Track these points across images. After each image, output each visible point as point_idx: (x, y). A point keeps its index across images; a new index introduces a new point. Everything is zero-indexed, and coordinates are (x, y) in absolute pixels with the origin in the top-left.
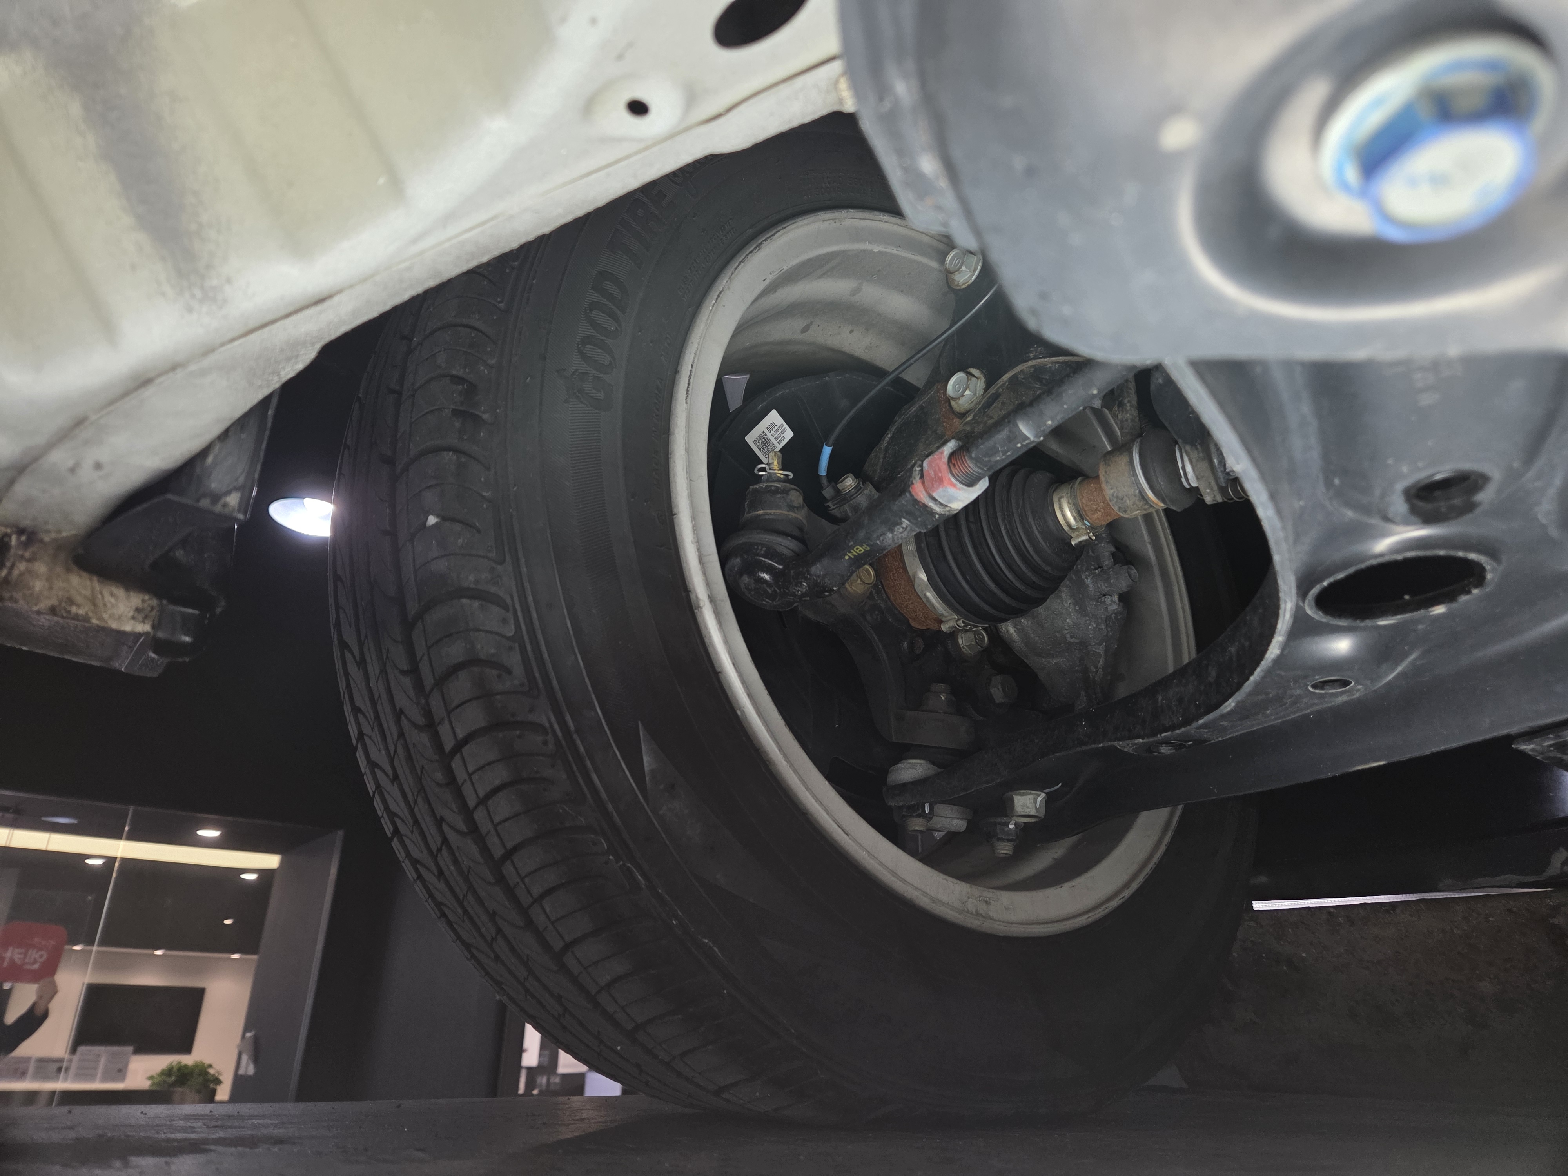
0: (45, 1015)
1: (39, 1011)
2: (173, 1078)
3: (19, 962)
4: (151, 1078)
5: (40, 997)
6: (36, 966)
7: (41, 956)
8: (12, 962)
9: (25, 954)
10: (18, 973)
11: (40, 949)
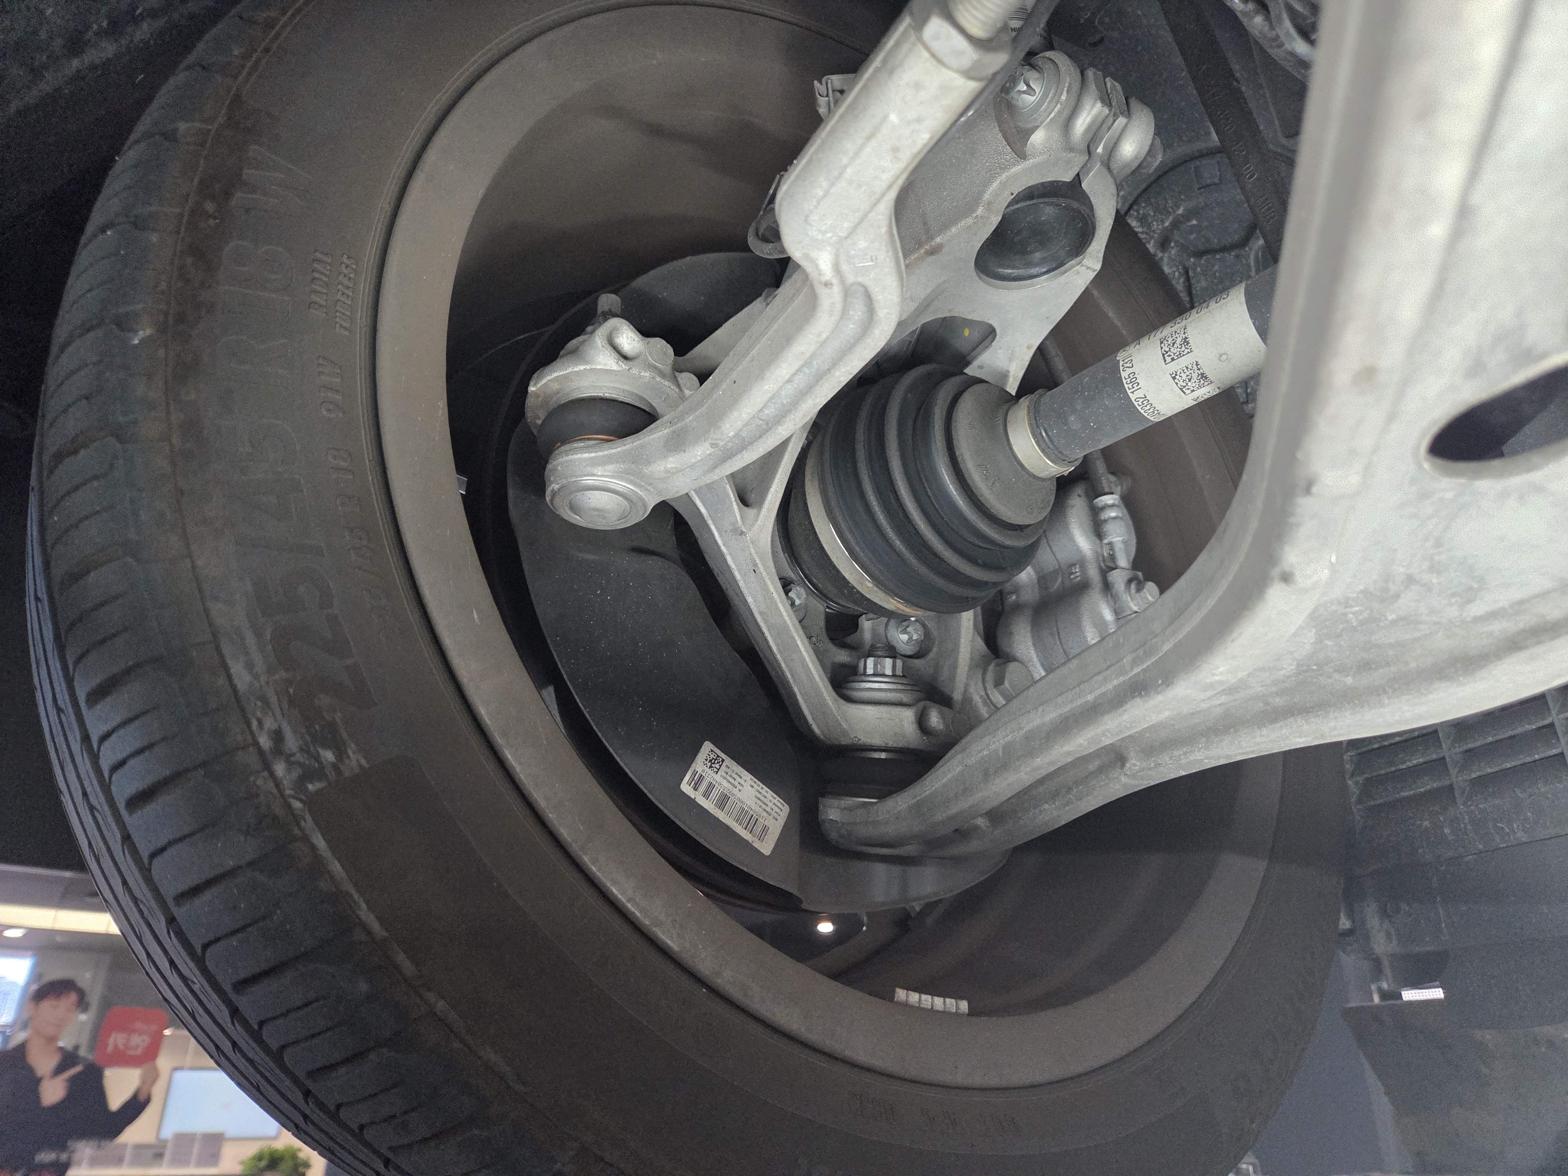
0: (148, 1101)
1: (142, 1097)
2: (263, 1163)
3: (121, 1047)
4: (242, 1163)
5: (143, 1082)
6: (139, 1051)
7: (143, 1041)
8: (116, 1048)
9: (128, 1040)
10: (123, 1059)
11: (141, 1033)
